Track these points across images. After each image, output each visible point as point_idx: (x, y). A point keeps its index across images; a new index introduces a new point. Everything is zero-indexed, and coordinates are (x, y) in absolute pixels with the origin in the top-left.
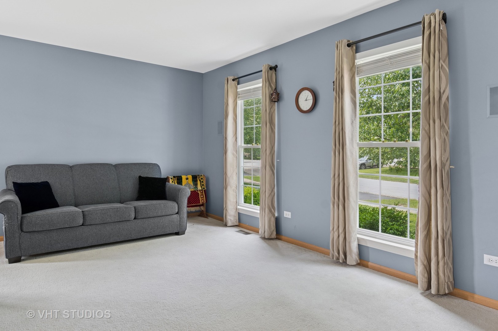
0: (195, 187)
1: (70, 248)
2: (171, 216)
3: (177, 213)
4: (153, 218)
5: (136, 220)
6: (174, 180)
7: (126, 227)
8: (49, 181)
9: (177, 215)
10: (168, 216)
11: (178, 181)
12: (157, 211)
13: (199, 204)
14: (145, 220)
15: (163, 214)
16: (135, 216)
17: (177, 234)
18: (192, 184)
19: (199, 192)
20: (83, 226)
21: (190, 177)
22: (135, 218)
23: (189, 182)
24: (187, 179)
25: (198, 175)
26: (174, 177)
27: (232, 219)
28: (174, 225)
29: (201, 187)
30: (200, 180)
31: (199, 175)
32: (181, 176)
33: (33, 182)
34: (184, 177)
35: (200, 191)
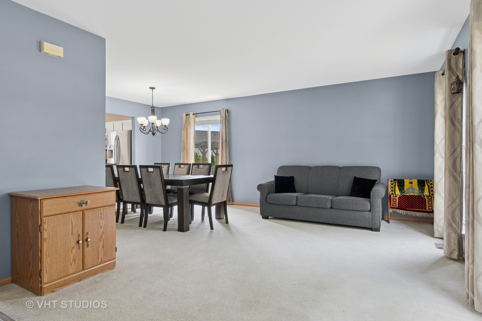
0: (420, 191)
1: (289, 218)
2: (363, 212)
3: (370, 211)
4: (346, 211)
5: (332, 209)
6: (394, 183)
7: (324, 213)
8: (294, 176)
9: (370, 212)
10: (360, 212)
11: (399, 184)
12: (348, 205)
13: (425, 210)
14: (339, 210)
15: (355, 209)
16: (331, 206)
17: (371, 229)
18: (417, 188)
19: (426, 198)
20: (296, 206)
21: (415, 182)
22: (331, 208)
23: (414, 186)
24: (411, 183)
25: (426, 180)
26: (395, 180)
27: (440, 230)
28: (366, 221)
29: (429, 193)
30: (428, 186)
31: (428, 180)
32: (403, 180)
33: (287, 176)
34: (407, 182)
35: (427, 196)
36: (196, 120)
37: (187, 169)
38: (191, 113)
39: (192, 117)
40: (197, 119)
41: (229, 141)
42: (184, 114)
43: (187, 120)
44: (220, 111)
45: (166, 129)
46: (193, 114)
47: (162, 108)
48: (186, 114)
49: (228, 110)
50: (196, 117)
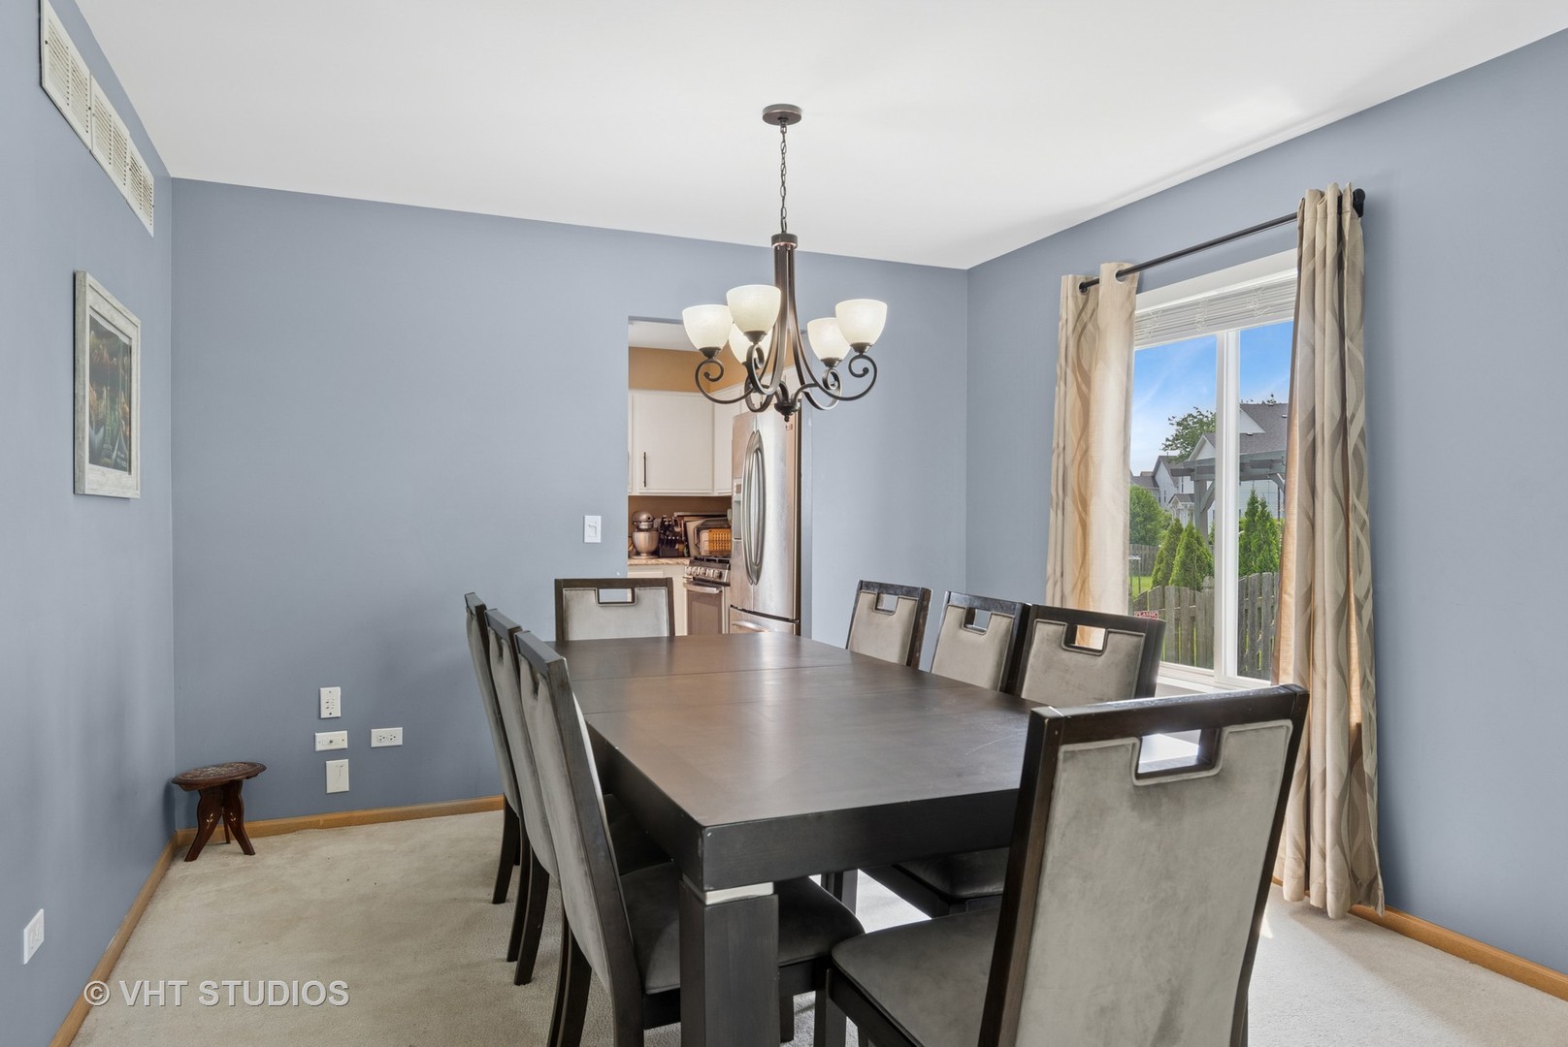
36: (1136, 312)
37: (997, 641)
38: (1107, 272)
39: (1110, 289)
40: (1148, 303)
41: (1368, 436)
42: (1068, 284)
43: (1085, 317)
44: (1293, 217)
45: (866, 371)
46: (1120, 275)
47: (971, 274)
48: (1082, 279)
49: (1359, 197)
50: (1139, 291)
